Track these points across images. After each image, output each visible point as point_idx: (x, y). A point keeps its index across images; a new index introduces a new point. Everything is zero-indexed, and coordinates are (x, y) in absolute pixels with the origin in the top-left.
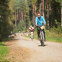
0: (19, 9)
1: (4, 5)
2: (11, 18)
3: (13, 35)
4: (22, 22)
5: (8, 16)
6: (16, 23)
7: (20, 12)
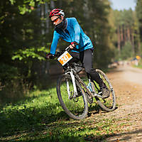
0: (123, 25)
1: (102, 19)
2: (111, 38)
3: (115, 65)
4: (128, 44)
5: (107, 35)
6: (119, 46)
7: (125, 29)
